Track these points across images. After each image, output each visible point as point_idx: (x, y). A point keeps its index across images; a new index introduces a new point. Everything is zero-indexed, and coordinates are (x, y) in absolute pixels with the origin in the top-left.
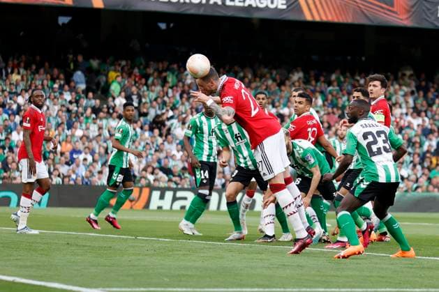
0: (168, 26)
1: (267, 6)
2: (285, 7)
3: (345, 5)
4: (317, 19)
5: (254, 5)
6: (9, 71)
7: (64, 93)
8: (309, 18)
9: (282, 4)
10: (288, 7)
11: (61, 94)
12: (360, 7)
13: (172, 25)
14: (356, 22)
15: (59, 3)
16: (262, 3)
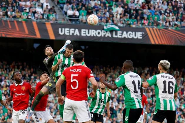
0: (85, 47)
1: (133, 38)
2: (141, 38)
3: (170, 37)
4: (157, 43)
5: (127, 37)
6: (10, 69)
7: (37, 80)
8: (153, 43)
9: (140, 36)
10: (143, 38)
11: (35, 80)
12: (177, 37)
13: (87, 47)
14: (176, 44)
15: (34, 37)
16: (130, 36)
